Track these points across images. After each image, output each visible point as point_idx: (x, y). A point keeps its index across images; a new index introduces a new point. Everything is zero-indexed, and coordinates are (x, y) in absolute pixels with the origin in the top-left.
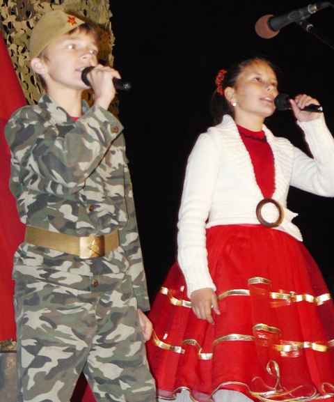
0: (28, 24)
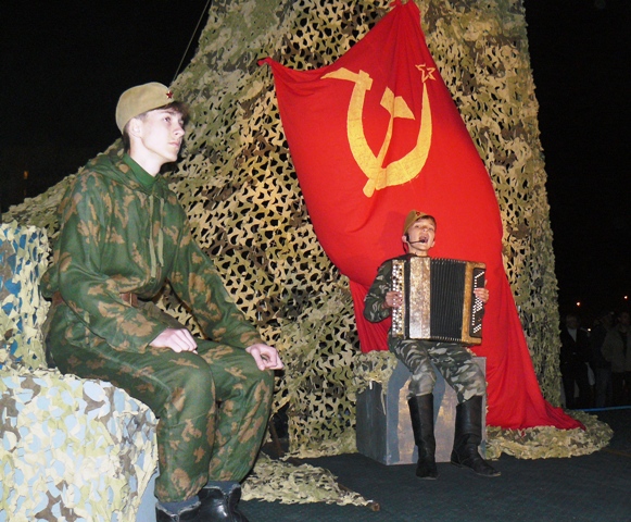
0: (472, 98)
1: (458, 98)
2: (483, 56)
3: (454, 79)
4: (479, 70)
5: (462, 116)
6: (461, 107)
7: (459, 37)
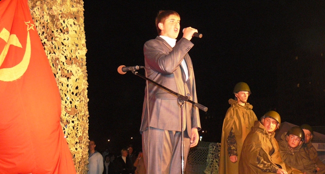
0: (52, 43)
1: (44, 42)
2: (58, 23)
3: (43, 33)
4: (56, 30)
5: (46, 51)
6: (46, 47)
7: (48, 12)
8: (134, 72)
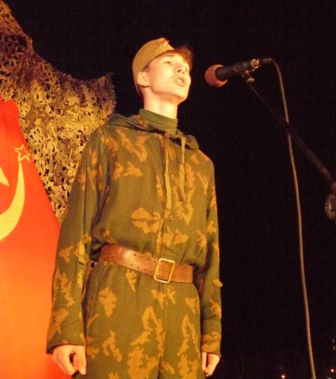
0: (63, 188)
1: (49, 188)
2: (76, 152)
3: (47, 171)
4: (72, 165)
5: (52, 203)
6: (52, 195)
7: (55, 136)
8: (247, 77)
